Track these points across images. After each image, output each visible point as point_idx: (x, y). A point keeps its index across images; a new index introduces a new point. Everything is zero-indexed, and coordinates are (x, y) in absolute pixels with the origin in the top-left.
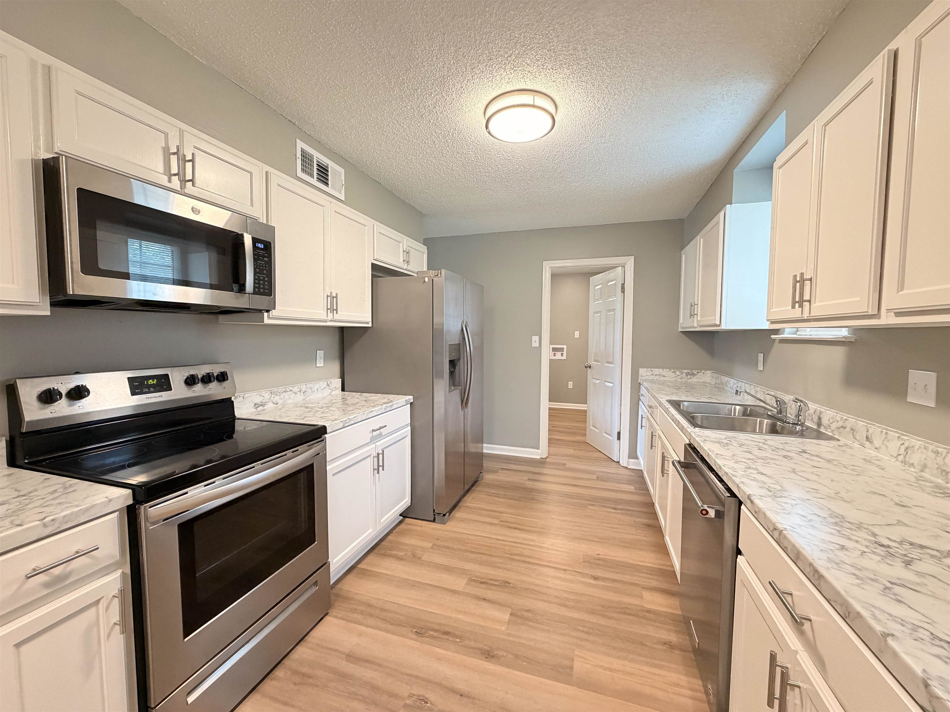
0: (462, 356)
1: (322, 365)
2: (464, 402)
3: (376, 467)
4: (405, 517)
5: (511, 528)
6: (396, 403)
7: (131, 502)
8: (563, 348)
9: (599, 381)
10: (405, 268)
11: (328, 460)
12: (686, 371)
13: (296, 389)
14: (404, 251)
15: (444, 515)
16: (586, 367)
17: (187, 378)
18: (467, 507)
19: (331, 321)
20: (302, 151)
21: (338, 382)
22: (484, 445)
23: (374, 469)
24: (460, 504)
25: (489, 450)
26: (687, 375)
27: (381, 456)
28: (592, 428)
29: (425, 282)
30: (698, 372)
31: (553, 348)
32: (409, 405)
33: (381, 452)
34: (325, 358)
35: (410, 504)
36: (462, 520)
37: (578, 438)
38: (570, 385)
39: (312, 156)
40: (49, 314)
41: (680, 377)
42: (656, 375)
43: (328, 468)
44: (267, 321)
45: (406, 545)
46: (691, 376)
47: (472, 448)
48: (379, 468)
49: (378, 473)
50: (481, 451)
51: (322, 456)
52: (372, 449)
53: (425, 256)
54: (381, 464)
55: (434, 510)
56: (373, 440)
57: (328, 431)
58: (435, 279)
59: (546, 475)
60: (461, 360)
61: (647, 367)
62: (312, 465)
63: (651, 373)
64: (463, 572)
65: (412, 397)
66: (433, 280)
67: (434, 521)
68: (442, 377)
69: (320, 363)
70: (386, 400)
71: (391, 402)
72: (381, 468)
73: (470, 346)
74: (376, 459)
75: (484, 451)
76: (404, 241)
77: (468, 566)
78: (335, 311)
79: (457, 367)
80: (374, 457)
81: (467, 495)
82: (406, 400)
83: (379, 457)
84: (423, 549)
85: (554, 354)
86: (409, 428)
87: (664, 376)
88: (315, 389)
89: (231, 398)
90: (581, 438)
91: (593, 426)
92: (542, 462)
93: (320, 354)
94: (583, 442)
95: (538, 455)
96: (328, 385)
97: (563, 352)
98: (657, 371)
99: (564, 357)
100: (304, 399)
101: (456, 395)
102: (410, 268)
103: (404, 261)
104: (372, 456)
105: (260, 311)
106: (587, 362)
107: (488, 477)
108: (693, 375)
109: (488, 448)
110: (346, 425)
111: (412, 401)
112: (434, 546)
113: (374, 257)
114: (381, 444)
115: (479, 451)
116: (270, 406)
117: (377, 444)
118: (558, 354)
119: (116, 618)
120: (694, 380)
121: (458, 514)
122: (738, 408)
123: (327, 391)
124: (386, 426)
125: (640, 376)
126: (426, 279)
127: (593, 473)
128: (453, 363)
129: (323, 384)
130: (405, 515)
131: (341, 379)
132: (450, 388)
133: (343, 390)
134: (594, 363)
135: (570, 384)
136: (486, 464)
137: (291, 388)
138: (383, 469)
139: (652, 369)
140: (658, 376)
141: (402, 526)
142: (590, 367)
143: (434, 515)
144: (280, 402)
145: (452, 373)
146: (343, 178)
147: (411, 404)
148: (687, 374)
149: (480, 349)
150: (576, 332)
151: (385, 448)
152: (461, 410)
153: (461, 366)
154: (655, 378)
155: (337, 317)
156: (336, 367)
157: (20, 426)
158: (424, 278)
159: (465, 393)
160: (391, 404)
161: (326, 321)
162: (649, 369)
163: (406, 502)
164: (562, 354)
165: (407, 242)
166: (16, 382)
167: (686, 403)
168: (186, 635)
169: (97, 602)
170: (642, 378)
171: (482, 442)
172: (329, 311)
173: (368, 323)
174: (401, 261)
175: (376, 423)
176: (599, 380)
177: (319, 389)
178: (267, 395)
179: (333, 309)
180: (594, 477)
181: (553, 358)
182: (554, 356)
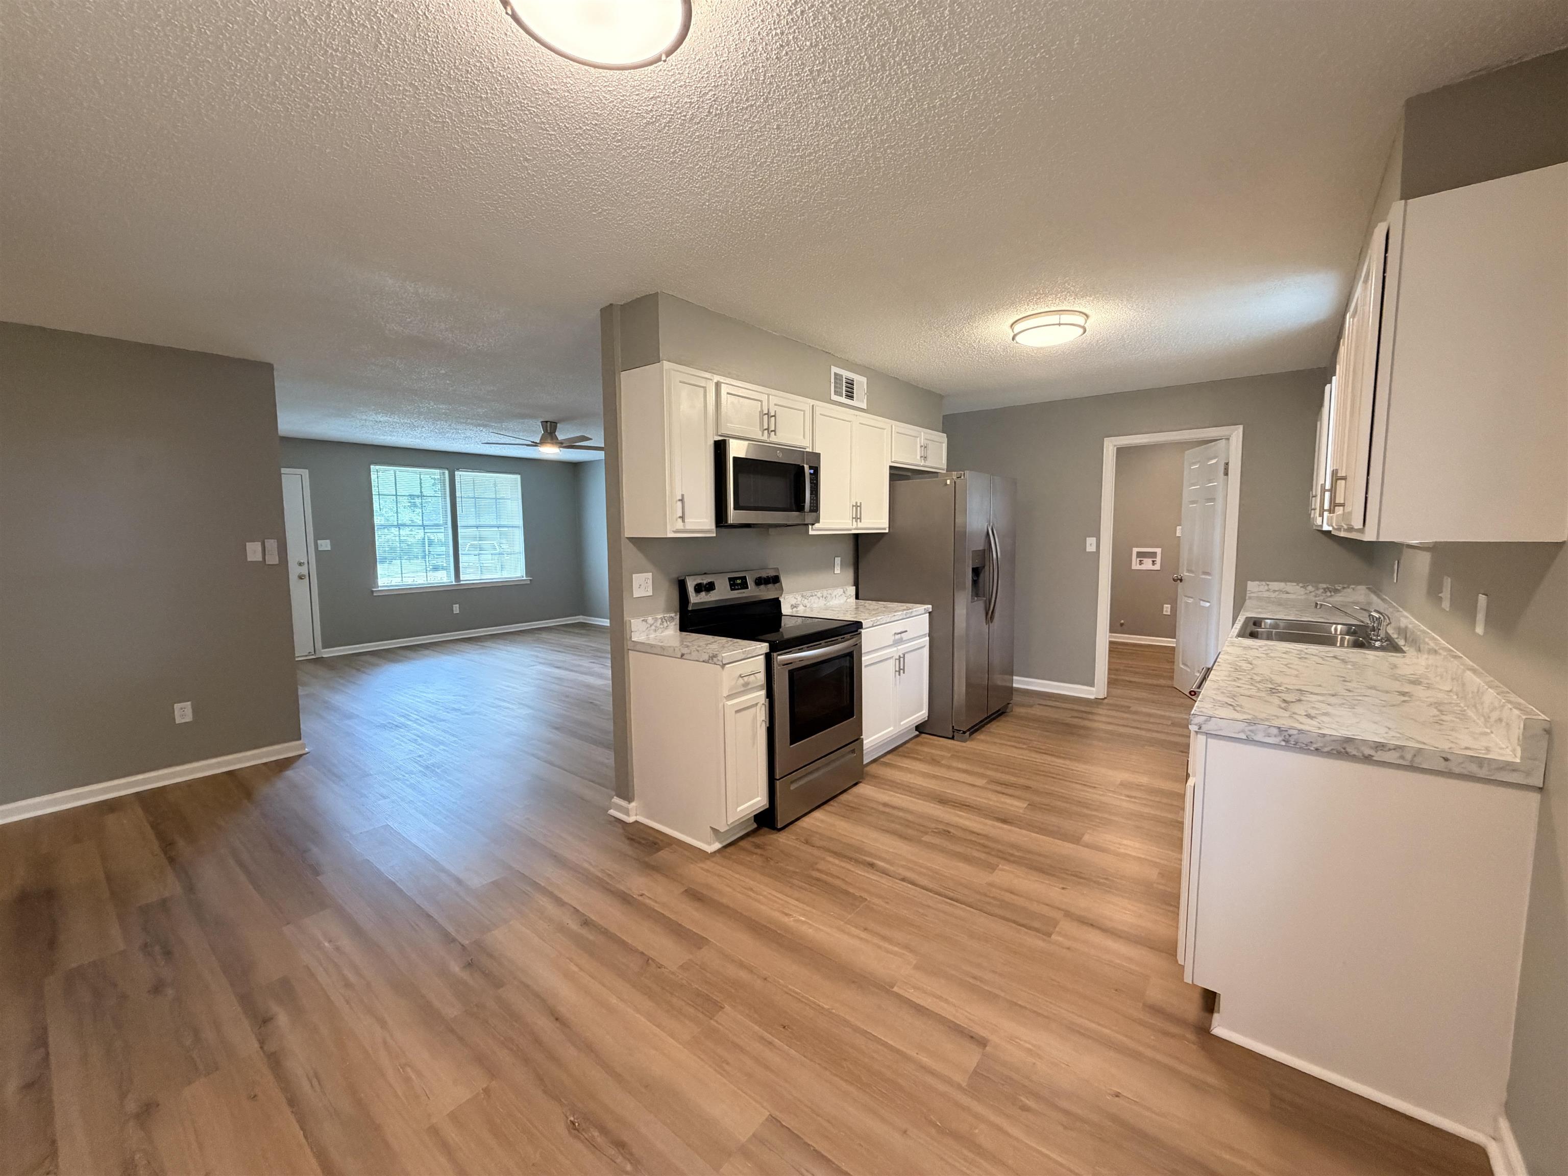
0: (987, 563)
1: (839, 572)
2: (989, 616)
3: (897, 669)
4: (921, 733)
5: (1041, 753)
6: (916, 611)
7: (768, 651)
8: (1156, 553)
9: (1192, 600)
10: (922, 464)
11: (863, 652)
12: (1325, 586)
13: (819, 594)
14: (921, 446)
15: (964, 733)
16: (1174, 580)
17: (756, 579)
18: (990, 732)
19: (855, 529)
20: (836, 374)
21: (852, 590)
22: (1015, 678)
23: (896, 671)
24: (983, 729)
25: (1024, 685)
26: (1326, 592)
27: (902, 659)
28: (1182, 666)
29: (946, 484)
30: (1344, 588)
31: (1138, 553)
32: (928, 614)
33: (902, 656)
34: (842, 565)
35: (926, 719)
36: (982, 741)
37: (1162, 682)
39: (842, 376)
40: (715, 535)
41: (1313, 594)
42: (1275, 591)
43: (863, 659)
44: (811, 532)
45: (924, 752)
46: (1333, 594)
47: (999, 680)
48: (901, 670)
49: (899, 675)
50: (1011, 685)
51: (858, 646)
52: (895, 651)
53: (945, 446)
54: (902, 667)
55: (953, 727)
56: (897, 643)
57: (864, 627)
58: (958, 481)
59: (1099, 714)
60: (987, 568)
61: (1261, 580)
62: (853, 652)
63: (1266, 588)
64: (982, 776)
65: (930, 606)
66: (955, 483)
67: (953, 738)
68: (964, 588)
69: (837, 570)
70: (905, 608)
71: (910, 609)
72: (902, 671)
73: (997, 551)
74: (897, 661)
75: (1015, 685)
76: (921, 435)
77: (989, 773)
78: (859, 520)
79: (982, 575)
80: (896, 659)
81: (993, 723)
82: (925, 609)
83: (901, 659)
84: (943, 757)
85: (1140, 561)
86: (928, 638)
87: (1288, 593)
88: (833, 595)
89: (778, 598)
90: (1169, 683)
91: (1183, 664)
92: (1097, 702)
93: (838, 560)
94: (1168, 687)
95: (1092, 694)
96: (844, 592)
97: (1156, 558)
98: (1275, 585)
99: (1157, 567)
100: (825, 605)
101: (980, 605)
102: (927, 464)
103: (921, 457)
104: (894, 658)
105: (807, 525)
106: (1178, 573)
107: (1019, 711)
108: (1336, 591)
109: (1019, 682)
110: (875, 624)
111: (931, 610)
112: (953, 756)
113: (891, 459)
114: (902, 648)
115: (1008, 684)
116: (801, 608)
117: (899, 647)
118: (1148, 561)
119: (763, 718)
120: (1338, 599)
121: (980, 736)
122: (1339, 627)
123: (842, 600)
124: (906, 631)
125: (1248, 592)
126: (948, 482)
127: (1169, 718)
128: (976, 572)
129: (839, 591)
130: (921, 728)
131: (854, 587)
132: (972, 598)
133: (857, 597)
134: (1187, 574)
135: (1167, 608)
136: (1016, 698)
137: (816, 593)
138: (904, 673)
139: (1268, 583)
140: (1277, 593)
141: (919, 739)
142: (1181, 580)
143: (954, 732)
144: (808, 605)
145: (975, 582)
146: (865, 387)
147: (930, 613)
148: (1326, 590)
149: (1011, 556)
150: (1177, 528)
151: (907, 652)
152: (985, 624)
153: (985, 576)
154: (1273, 595)
155: (860, 525)
156: (850, 575)
157: (687, 606)
158: (946, 480)
159: (990, 604)
160: (911, 611)
161: (850, 530)
162: (1264, 583)
163: (922, 714)
164: (1153, 561)
165: (924, 435)
166: (685, 578)
167: (1269, 621)
168: (791, 744)
169: (757, 704)
170: (1252, 595)
171: (1012, 674)
172: (854, 520)
173: (885, 529)
174: (918, 457)
175: (898, 627)
176: (1192, 598)
177: (837, 596)
178: (799, 598)
179: (857, 518)
180: (1170, 723)
181: (1139, 567)
182: (1140, 565)
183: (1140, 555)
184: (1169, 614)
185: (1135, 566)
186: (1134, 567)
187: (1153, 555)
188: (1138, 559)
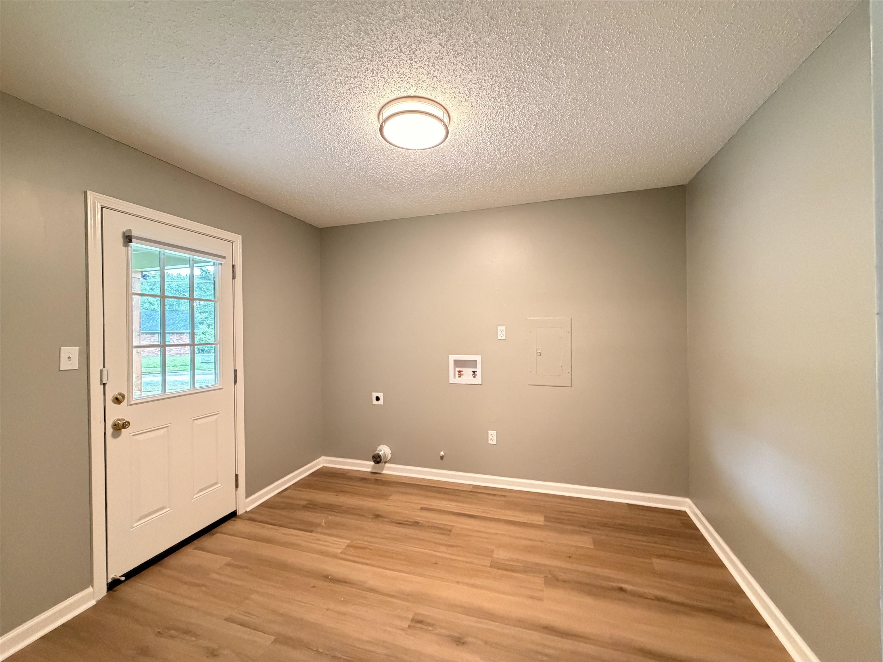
8: (476, 361)
31: (455, 361)
38: (492, 437)
85: (459, 372)
97: (476, 367)
99: (478, 380)
118: (467, 372)
150: (499, 328)
164: (474, 372)
181: (458, 380)
182: (460, 377)
183: (458, 363)
184: (495, 443)
185: (454, 379)
186: (452, 380)
187: (474, 363)
188: (458, 369)
